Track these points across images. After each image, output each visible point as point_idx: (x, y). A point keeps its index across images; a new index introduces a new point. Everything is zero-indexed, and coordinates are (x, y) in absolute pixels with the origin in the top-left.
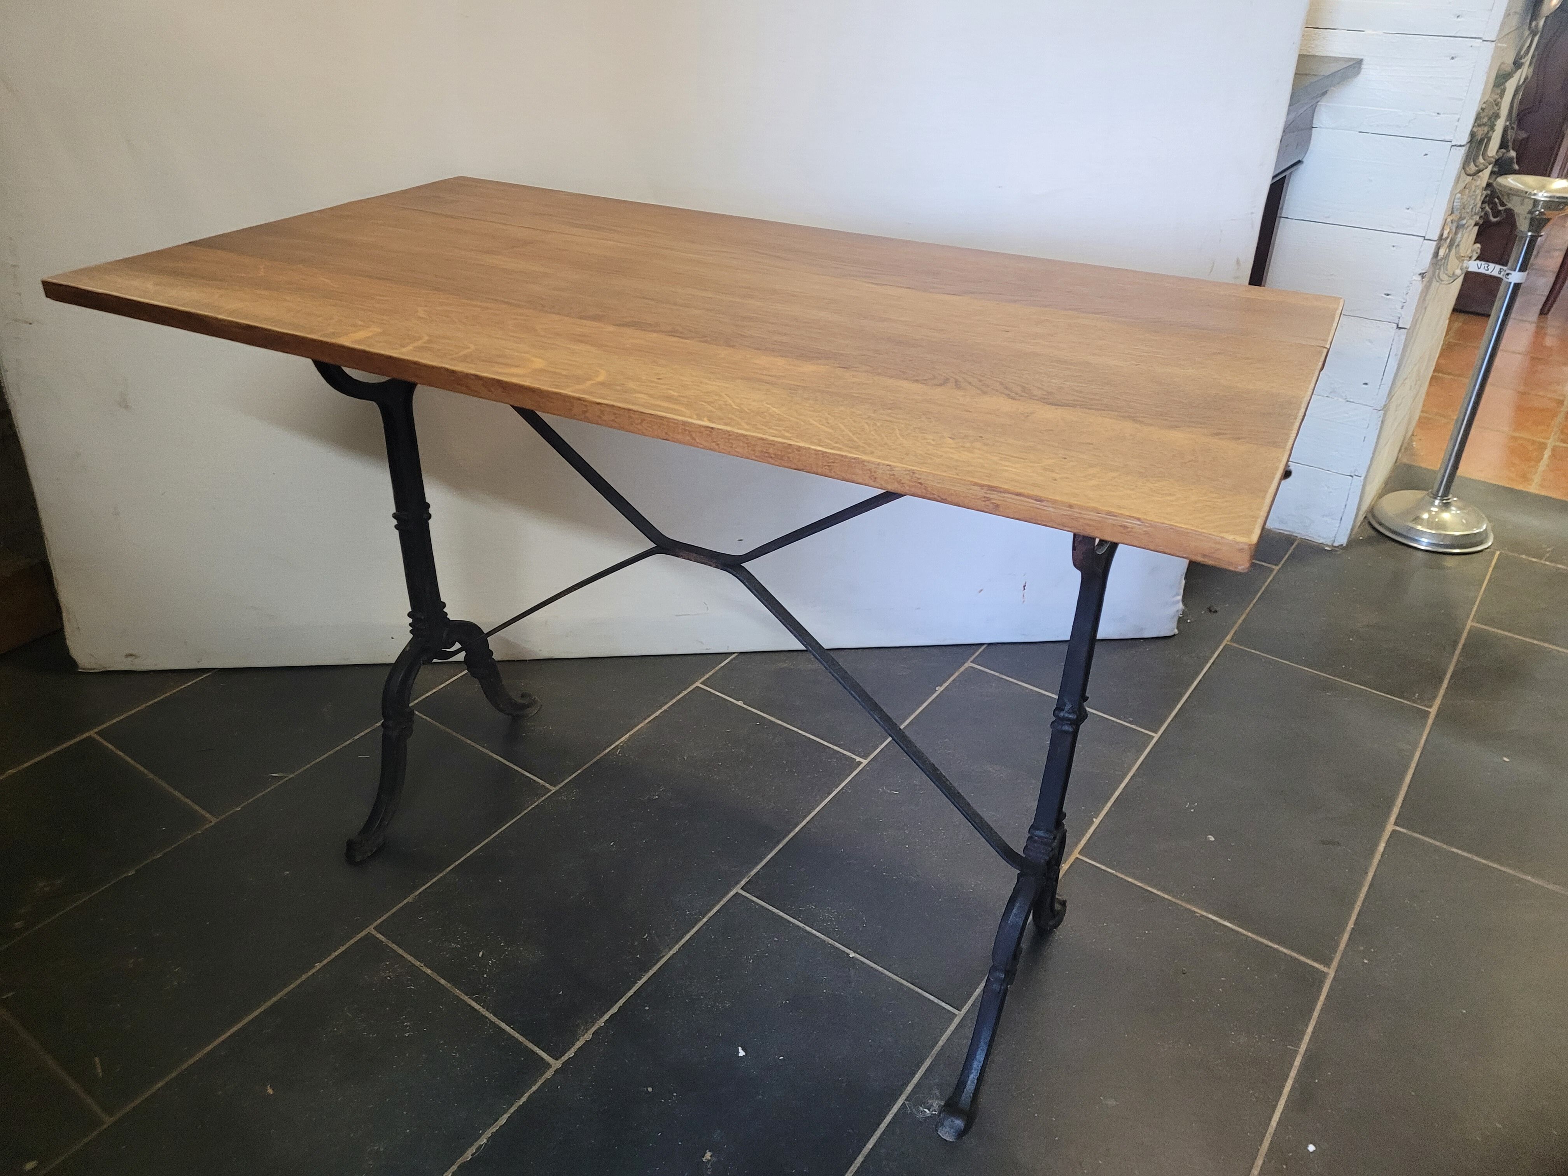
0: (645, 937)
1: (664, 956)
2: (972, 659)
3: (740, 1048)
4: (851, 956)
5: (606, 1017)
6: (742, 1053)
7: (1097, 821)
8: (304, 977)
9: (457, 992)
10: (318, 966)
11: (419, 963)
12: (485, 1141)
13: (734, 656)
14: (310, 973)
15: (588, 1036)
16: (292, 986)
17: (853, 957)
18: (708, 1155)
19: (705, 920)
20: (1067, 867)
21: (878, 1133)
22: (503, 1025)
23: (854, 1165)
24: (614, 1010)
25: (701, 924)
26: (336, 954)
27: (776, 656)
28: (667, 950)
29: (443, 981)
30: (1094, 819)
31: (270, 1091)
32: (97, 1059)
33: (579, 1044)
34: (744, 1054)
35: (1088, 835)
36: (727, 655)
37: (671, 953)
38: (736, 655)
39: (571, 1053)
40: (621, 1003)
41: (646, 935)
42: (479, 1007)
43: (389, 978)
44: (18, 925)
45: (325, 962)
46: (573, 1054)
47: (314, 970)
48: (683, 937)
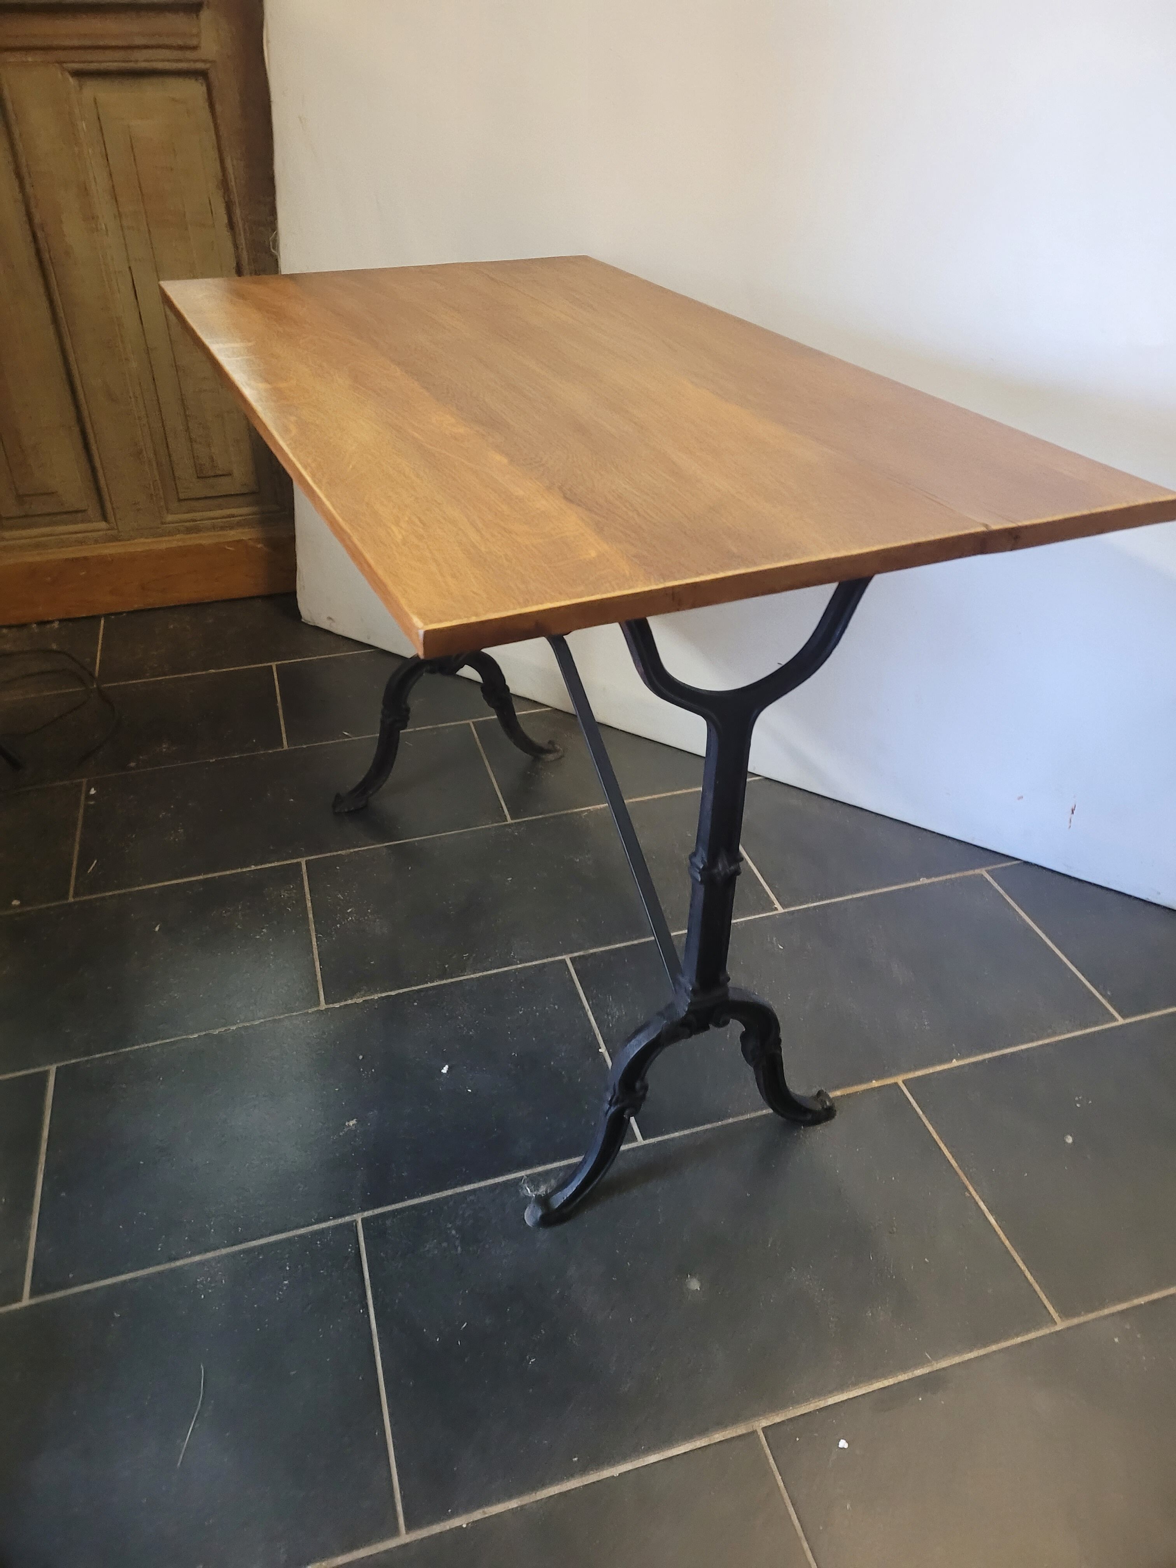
0: (465, 955)
1: (463, 976)
2: (990, 868)
3: (447, 1067)
4: (600, 1050)
5: (383, 995)
6: (445, 1070)
7: (955, 1063)
8: (239, 870)
9: (312, 927)
10: (253, 867)
11: (309, 896)
12: (234, 1028)
13: (757, 778)
14: (244, 870)
15: (360, 1000)
16: (228, 873)
17: (601, 1052)
18: (352, 1123)
19: (519, 966)
20: (876, 1085)
21: (482, 1184)
22: (317, 964)
23: (440, 1193)
24: (393, 993)
25: (514, 967)
26: (270, 865)
27: (794, 792)
28: (470, 973)
29: (311, 916)
30: (954, 1060)
31: (157, 929)
32: (96, 861)
33: (349, 1002)
34: (446, 1072)
35: (931, 1070)
36: (754, 775)
37: (472, 976)
38: (760, 778)
39: (337, 1005)
40: (401, 991)
41: (467, 954)
42: (316, 943)
43: (282, 896)
44: (132, 764)
45: (259, 867)
46: (338, 1006)
47: (248, 869)
48: (491, 970)
